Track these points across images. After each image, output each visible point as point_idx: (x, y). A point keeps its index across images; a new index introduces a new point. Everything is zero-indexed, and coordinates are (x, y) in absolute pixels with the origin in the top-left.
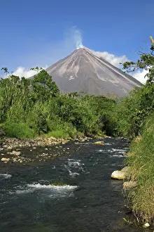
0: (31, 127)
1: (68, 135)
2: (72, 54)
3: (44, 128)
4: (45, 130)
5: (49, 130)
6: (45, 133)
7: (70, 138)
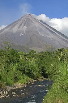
0: (11, 80)
1: (26, 81)
2: (22, 18)
3: (16, 79)
4: (17, 80)
5: (18, 80)
6: (17, 81)
7: (27, 83)
